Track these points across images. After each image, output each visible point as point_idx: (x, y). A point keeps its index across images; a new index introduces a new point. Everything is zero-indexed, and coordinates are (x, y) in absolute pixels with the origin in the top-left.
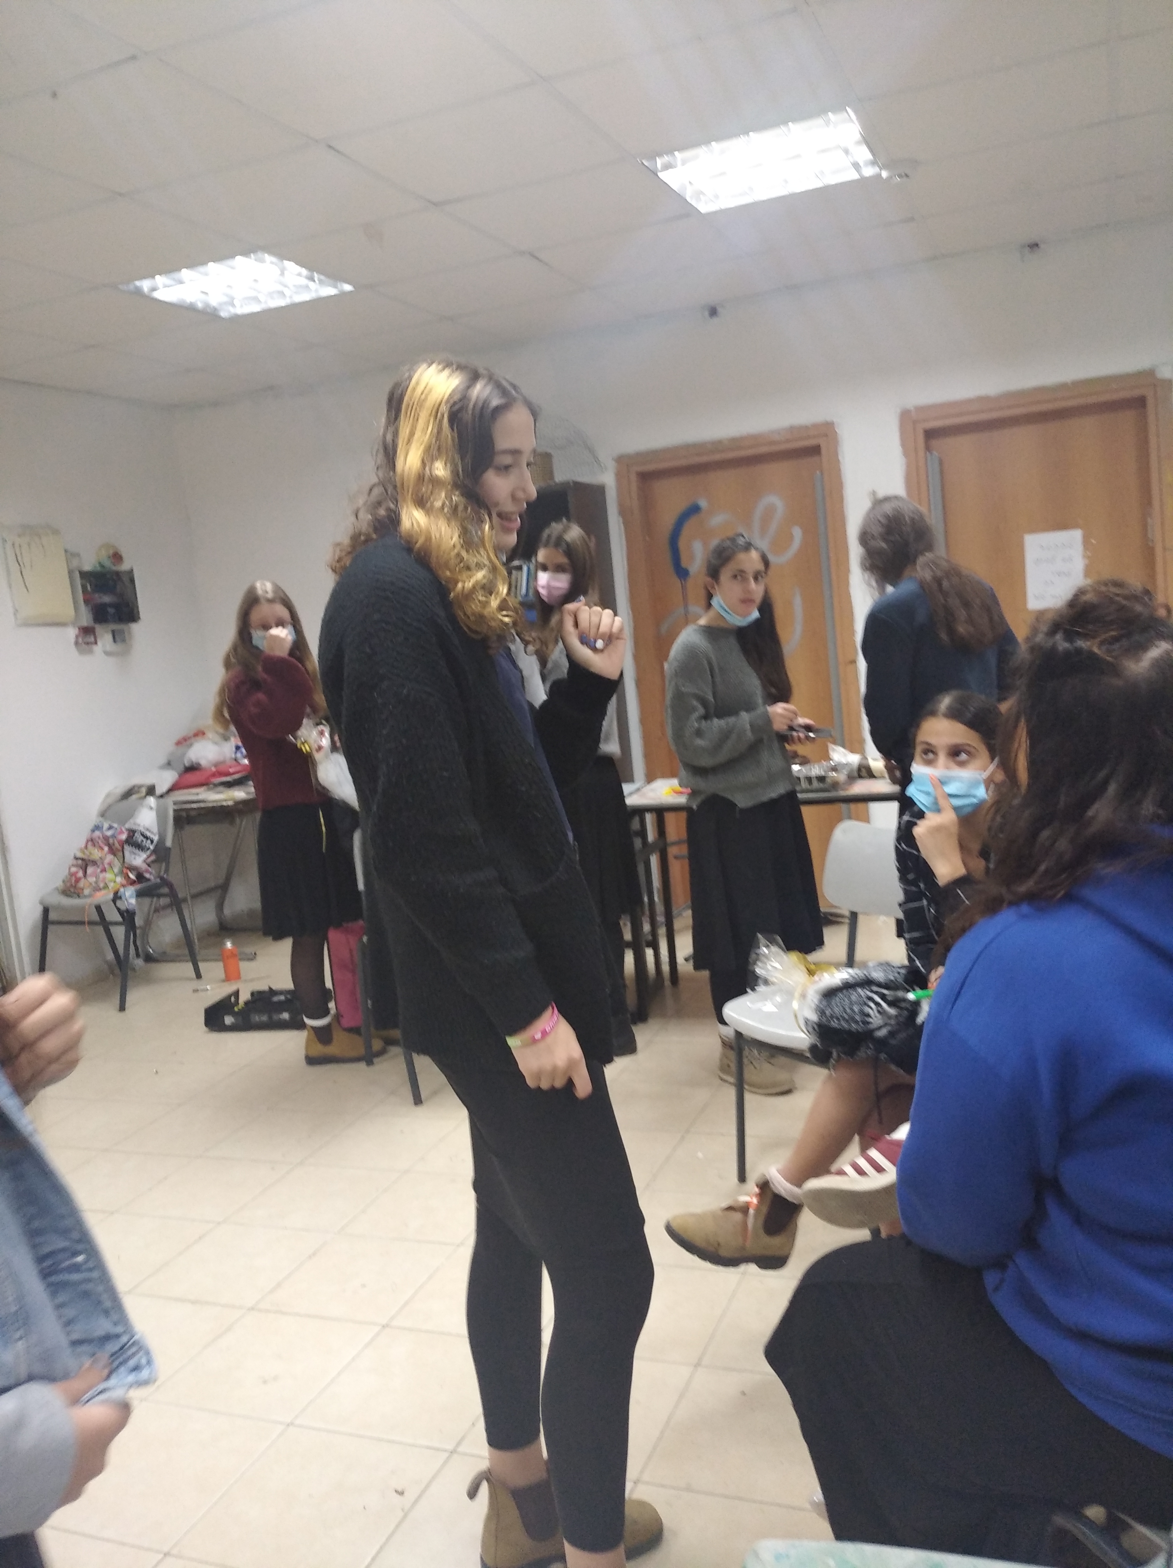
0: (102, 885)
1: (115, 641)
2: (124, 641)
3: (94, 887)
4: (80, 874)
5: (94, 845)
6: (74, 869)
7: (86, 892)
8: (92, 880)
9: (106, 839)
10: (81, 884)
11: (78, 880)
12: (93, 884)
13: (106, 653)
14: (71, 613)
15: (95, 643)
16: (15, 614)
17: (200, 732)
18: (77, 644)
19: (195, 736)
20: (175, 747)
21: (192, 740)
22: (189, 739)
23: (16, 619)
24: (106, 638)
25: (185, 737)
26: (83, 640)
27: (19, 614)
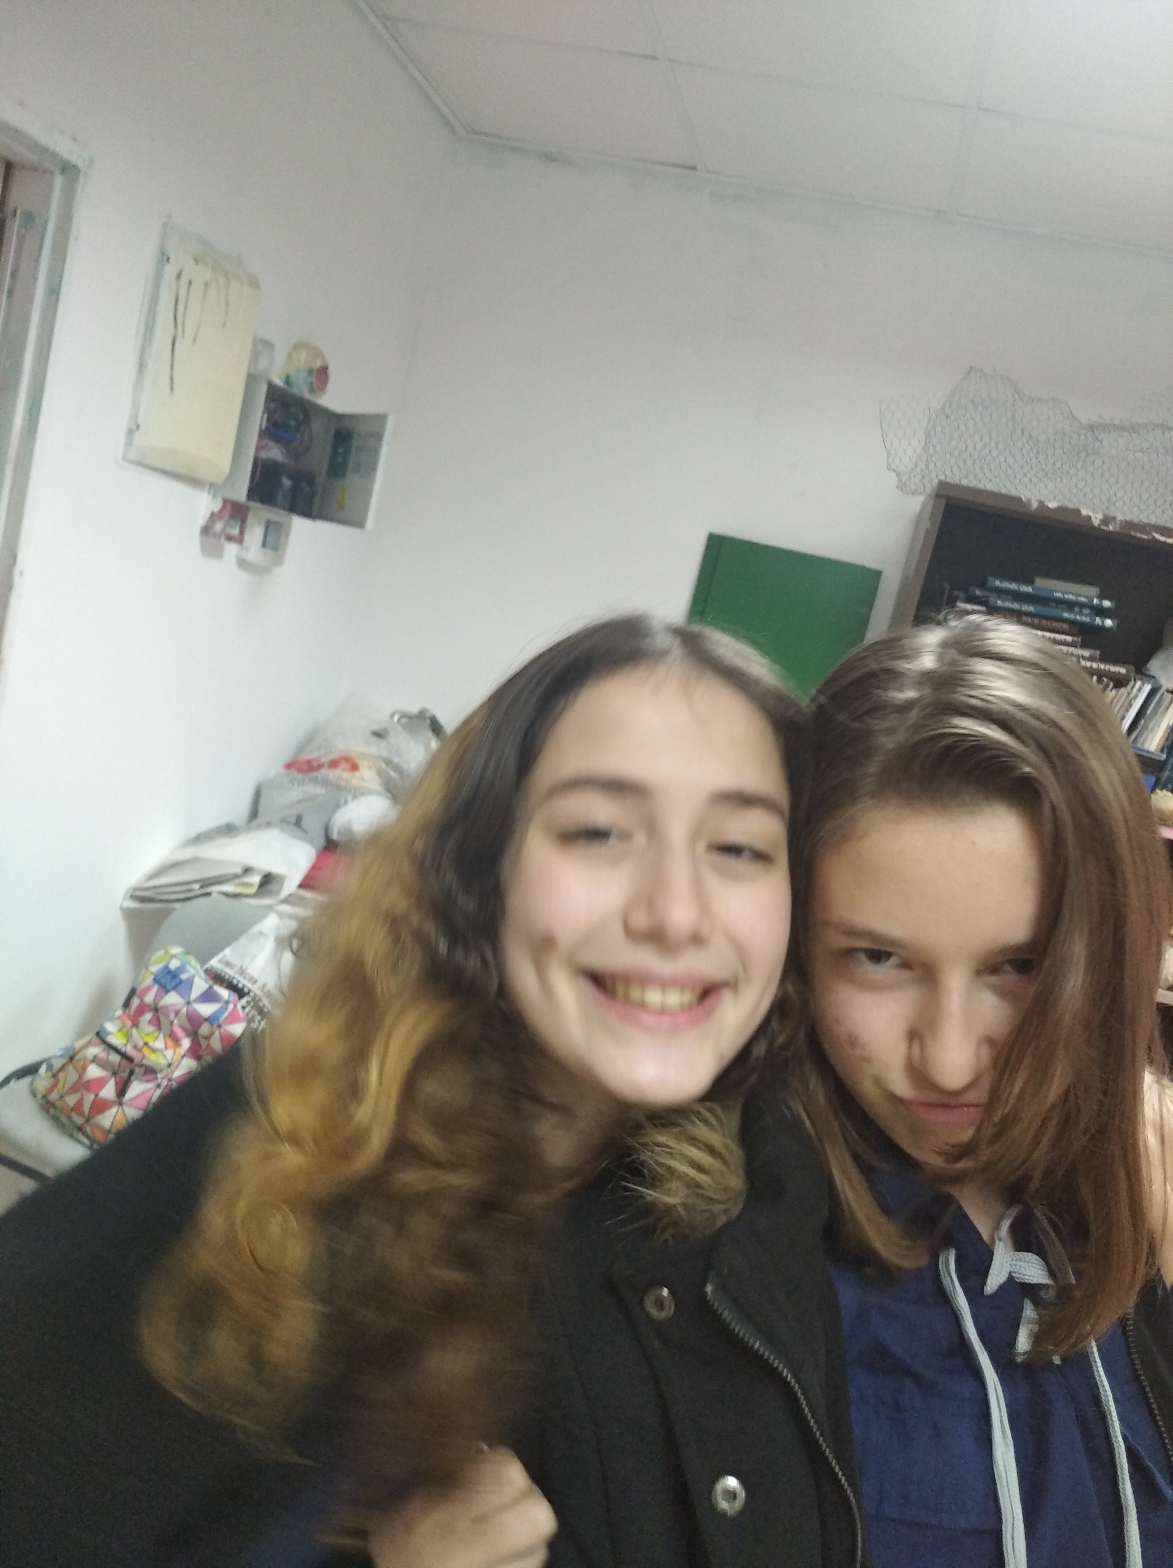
1: (264, 544)
2: (275, 548)
4: (109, 1091)
5: (159, 1027)
6: (94, 1072)
9: (194, 1023)
10: (106, 1119)
11: (100, 1107)
13: (242, 563)
14: (225, 464)
15: (239, 540)
16: (130, 432)
17: (347, 760)
18: (206, 530)
19: (334, 764)
20: (283, 771)
21: (324, 772)
22: (320, 766)
23: (129, 444)
24: (255, 534)
25: (314, 759)
26: (218, 526)
27: (137, 436)
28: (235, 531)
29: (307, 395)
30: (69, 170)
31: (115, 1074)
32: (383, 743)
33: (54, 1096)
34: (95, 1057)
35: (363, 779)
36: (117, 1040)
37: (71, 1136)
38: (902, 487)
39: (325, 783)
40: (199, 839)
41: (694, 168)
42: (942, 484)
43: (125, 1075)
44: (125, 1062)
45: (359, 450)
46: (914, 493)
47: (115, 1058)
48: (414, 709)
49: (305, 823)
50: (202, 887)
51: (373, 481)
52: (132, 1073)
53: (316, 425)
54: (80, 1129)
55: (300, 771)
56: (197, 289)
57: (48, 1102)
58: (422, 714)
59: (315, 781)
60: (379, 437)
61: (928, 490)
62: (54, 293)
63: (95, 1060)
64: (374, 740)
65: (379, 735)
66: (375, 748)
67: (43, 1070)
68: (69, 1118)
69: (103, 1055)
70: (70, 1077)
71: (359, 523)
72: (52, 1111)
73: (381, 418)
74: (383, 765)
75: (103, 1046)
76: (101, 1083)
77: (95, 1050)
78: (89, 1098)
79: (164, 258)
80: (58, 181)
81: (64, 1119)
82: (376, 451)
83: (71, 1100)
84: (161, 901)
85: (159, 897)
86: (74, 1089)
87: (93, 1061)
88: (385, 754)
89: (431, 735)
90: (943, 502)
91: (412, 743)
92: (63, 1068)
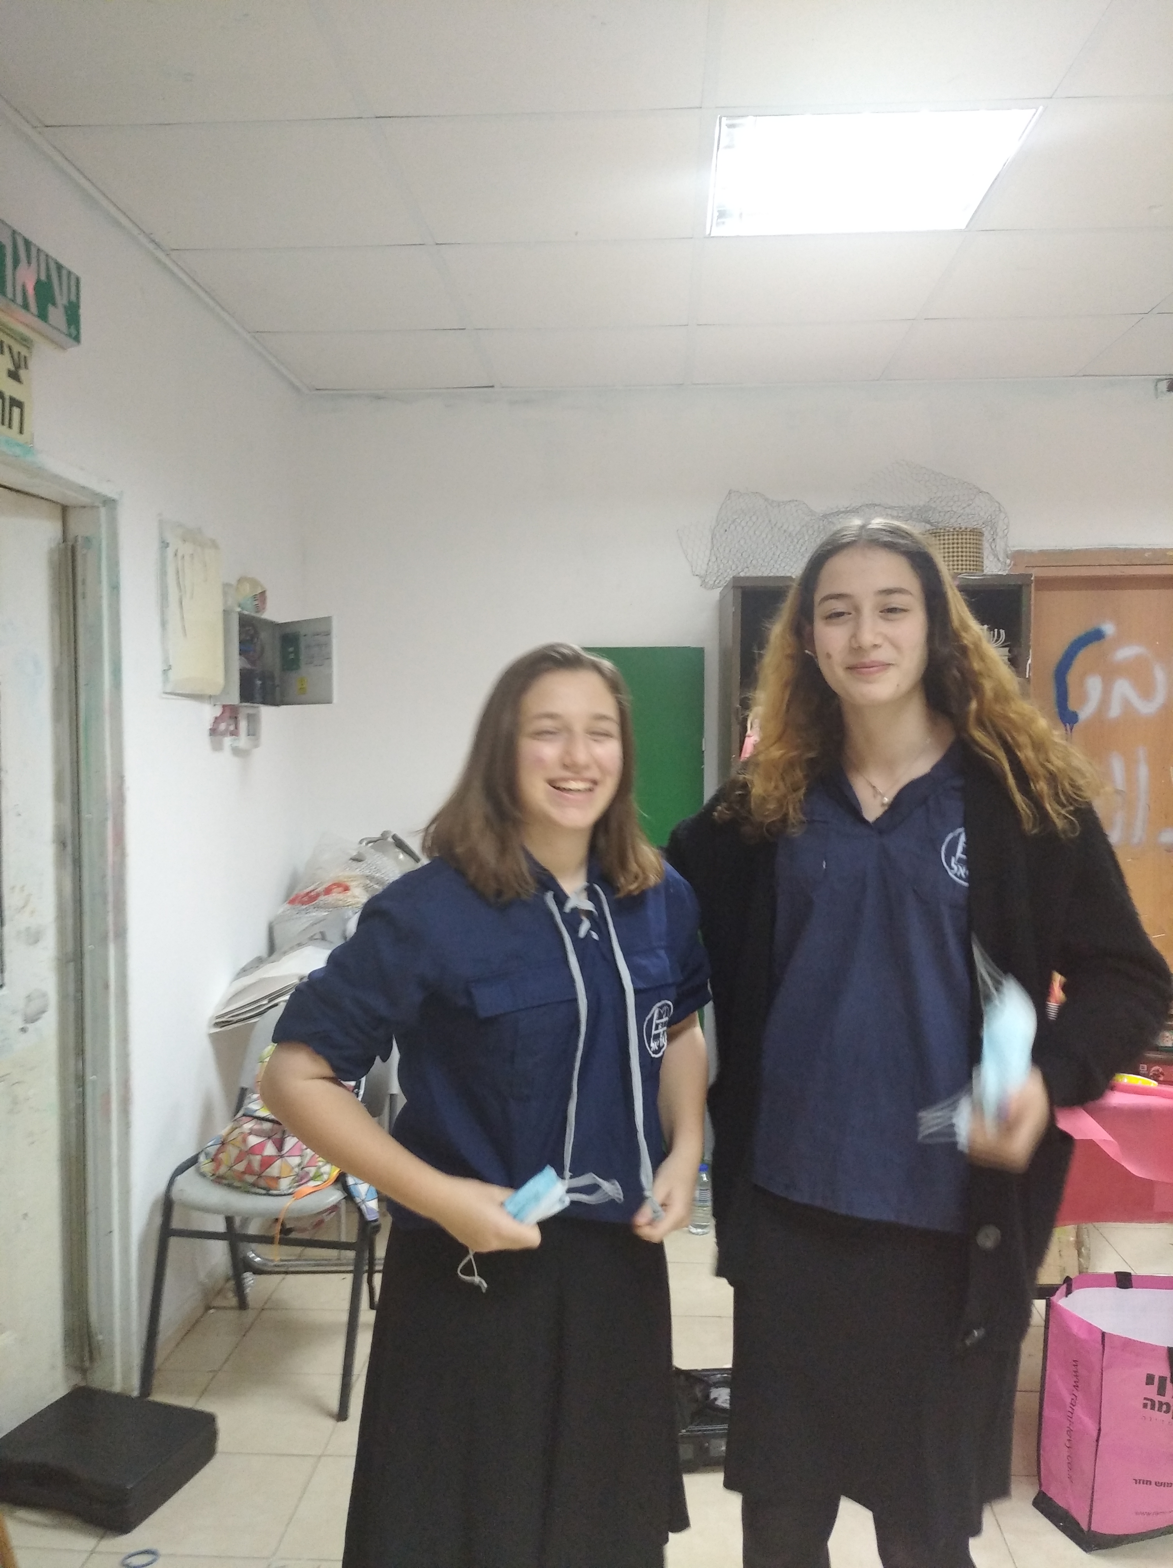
0: (312, 1171)
1: (248, 731)
3: (297, 1175)
4: (270, 1150)
6: (253, 1140)
7: (284, 1184)
8: (296, 1161)
10: (274, 1170)
11: (267, 1162)
12: (297, 1170)
13: (236, 751)
14: (221, 680)
15: (235, 733)
16: (165, 672)
17: (338, 885)
18: (213, 732)
19: (328, 891)
20: (287, 906)
21: (322, 898)
22: (318, 895)
23: (166, 680)
24: (243, 725)
25: (311, 892)
26: (222, 726)
27: (171, 674)
28: (232, 728)
29: (253, 614)
30: (110, 503)
31: (269, 1138)
32: (363, 865)
33: (223, 1170)
34: (251, 1129)
35: (354, 897)
36: (264, 1113)
37: (248, 1192)
38: (704, 584)
39: (325, 907)
40: (244, 971)
41: (492, 387)
42: (736, 579)
43: (278, 1136)
44: (276, 1126)
45: (308, 647)
46: (713, 587)
47: (267, 1126)
48: (377, 835)
49: (329, 937)
50: (269, 1002)
51: (330, 666)
52: (284, 1132)
53: (264, 635)
54: (254, 1185)
55: (303, 903)
56: (187, 558)
57: (218, 1177)
58: (384, 836)
59: (318, 907)
60: (328, 634)
61: (723, 583)
62: (115, 588)
63: (252, 1132)
64: (355, 864)
65: (357, 859)
66: (358, 870)
67: (202, 1158)
68: (241, 1180)
69: (257, 1127)
70: (232, 1152)
71: (327, 700)
72: (225, 1182)
73: (328, 620)
74: (368, 882)
75: (256, 1120)
76: (261, 1146)
77: (248, 1126)
78: (256, 1160)
79: (164, 545)
80: (103, 511)
81: (237, 1184)
82: (327, 645)
83: (241, 1167)
84: (237, 1022)
85: (235, 1019)
86: (239, 1160)
87: (250, 1134)
88: (367, 872)
89: (397, 850)
90: (740, 590)
91: (385, 859)
92: (219, 1151)
